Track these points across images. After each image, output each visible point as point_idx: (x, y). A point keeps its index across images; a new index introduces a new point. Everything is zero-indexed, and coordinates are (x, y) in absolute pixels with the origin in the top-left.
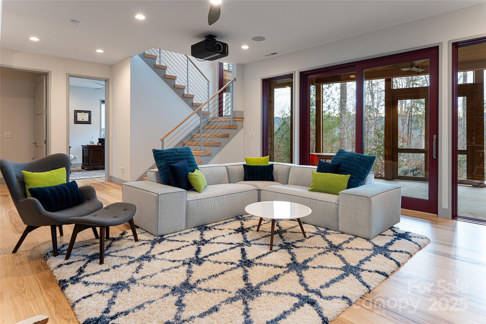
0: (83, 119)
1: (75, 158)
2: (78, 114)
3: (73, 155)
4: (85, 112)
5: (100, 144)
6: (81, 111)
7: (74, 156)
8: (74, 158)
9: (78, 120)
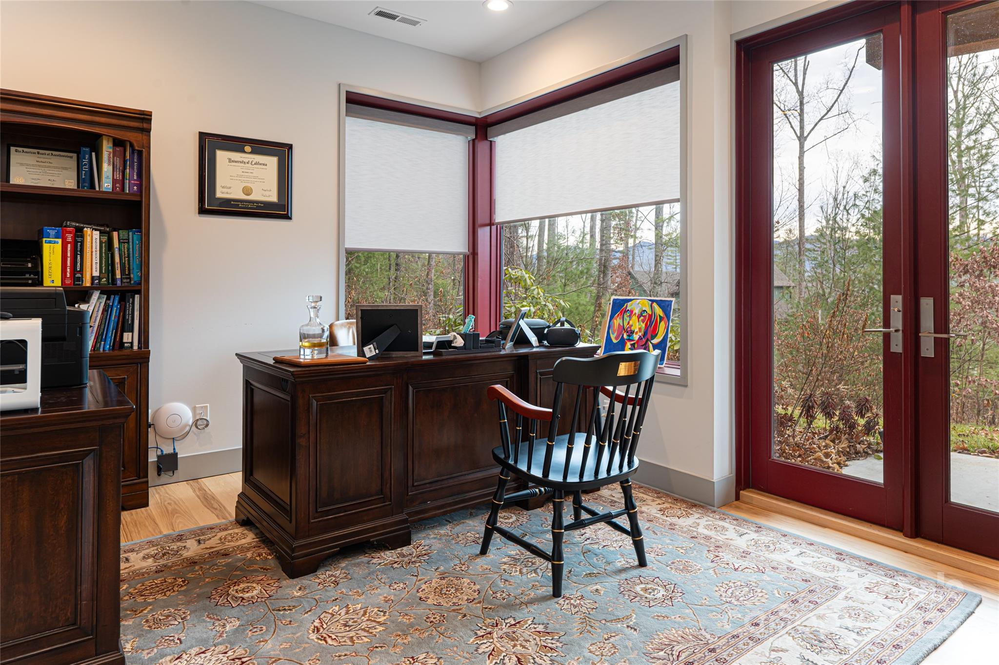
0: (247, 191)
1: (201, 424)
2: (222, 156)
3: (187, 403)
4: (261, 147)
5: (370, 351)
6: (235, 143)
7: (194, 410)
8: (196, 423)
9: (219, 194)
